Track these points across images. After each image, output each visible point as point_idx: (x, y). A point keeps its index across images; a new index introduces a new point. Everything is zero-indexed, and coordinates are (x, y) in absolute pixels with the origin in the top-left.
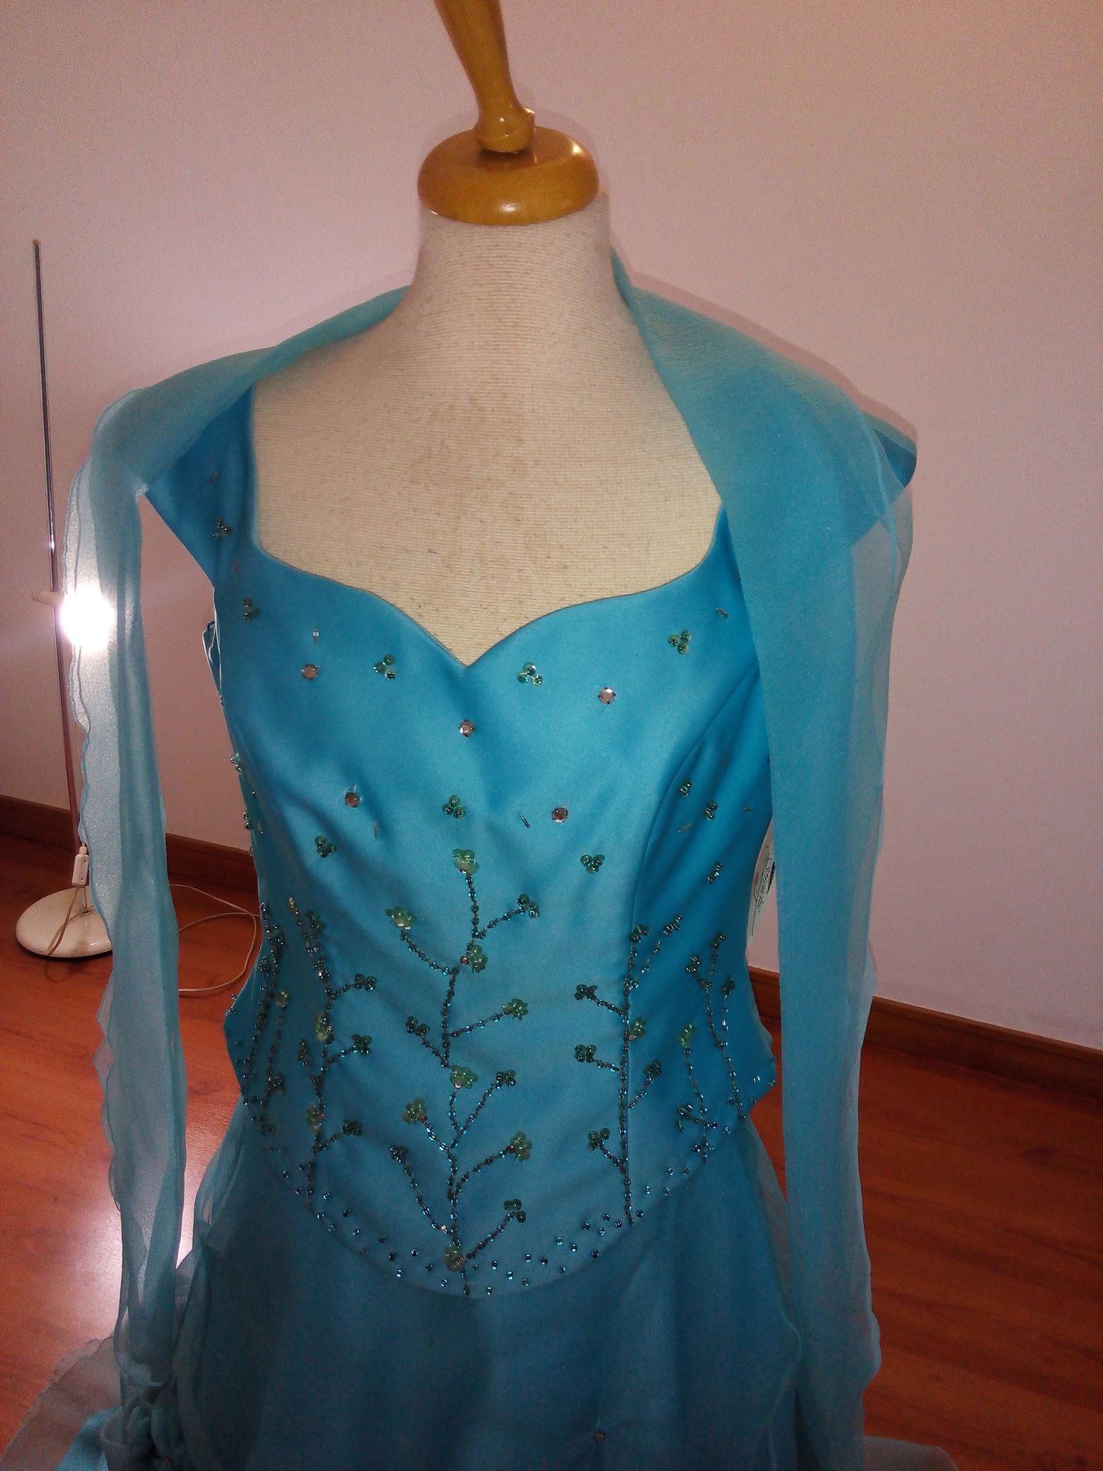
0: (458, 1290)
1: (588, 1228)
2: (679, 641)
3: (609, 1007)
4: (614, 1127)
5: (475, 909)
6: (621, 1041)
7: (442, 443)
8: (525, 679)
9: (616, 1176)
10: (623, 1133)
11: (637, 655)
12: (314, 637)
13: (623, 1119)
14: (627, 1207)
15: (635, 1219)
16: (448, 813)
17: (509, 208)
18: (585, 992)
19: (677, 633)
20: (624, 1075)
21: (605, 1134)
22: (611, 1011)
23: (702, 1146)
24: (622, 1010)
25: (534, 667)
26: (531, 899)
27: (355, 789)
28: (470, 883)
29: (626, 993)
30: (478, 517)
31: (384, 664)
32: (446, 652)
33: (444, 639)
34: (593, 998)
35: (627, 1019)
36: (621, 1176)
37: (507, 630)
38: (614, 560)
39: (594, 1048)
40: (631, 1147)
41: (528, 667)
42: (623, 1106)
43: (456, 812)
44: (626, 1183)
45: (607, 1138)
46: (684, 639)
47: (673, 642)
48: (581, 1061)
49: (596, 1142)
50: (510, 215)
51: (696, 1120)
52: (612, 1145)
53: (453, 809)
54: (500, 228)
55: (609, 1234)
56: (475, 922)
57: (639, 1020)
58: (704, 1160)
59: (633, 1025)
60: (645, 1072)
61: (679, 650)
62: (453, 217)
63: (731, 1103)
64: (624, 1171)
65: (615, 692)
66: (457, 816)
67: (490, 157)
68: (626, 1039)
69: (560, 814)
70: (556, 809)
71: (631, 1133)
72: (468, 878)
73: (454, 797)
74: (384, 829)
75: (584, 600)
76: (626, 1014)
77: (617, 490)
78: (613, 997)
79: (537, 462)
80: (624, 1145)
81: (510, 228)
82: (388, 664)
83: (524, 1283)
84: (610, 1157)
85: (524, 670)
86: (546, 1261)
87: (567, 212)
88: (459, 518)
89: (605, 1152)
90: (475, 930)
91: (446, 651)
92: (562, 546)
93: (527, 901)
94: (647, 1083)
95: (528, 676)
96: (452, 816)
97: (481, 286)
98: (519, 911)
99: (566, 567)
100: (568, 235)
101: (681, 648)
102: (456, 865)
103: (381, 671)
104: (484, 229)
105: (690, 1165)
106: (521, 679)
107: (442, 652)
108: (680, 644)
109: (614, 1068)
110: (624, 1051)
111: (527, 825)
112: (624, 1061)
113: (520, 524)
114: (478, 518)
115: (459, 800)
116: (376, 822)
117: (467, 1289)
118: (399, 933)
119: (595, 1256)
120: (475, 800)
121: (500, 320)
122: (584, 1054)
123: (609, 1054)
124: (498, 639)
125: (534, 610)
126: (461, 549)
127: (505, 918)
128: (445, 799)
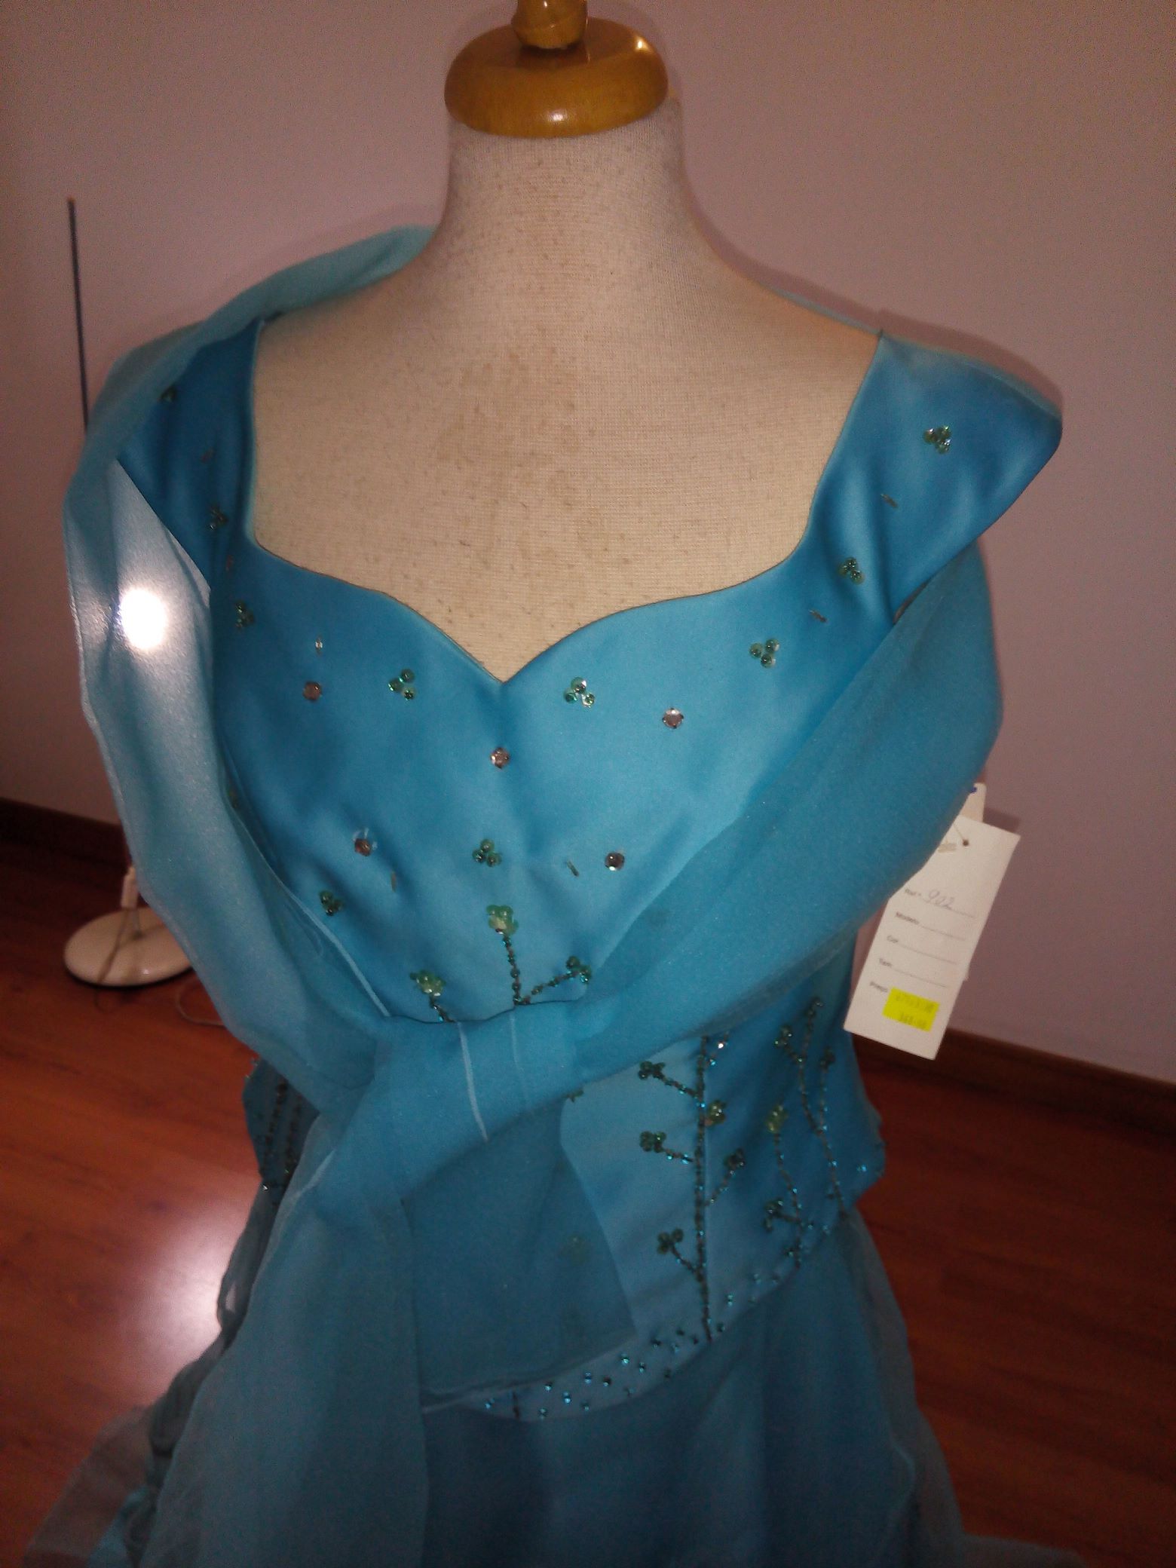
0: (507, 1411)
1: (658, 1343)
2: (763, 652)
3: (679, 1087)
4: (688, 1226)
5: (515, 973)
6: (695, 1127)
7: (477, 410)
8: (573, 699)
9: (691, 1284)
10: (699, 1235)
11: (711, 669)
12: (317, 648)
13: (699, 1218)
14: (704, 1321)
15: (715, 1334)
16: (480, 861)
17: (558, 118)
18: (652, 1071)
19: (760, 641)
20: (699, 1167)
21: (678, 1235)
22: (682, 1093)
23: (796, 1247)
24: (696, 1092)
25: (584, 683)
26: (583, 962)
27: (366, 834)
28: (508, 945)
29: (700, 1071)
30: (521, 501)
31: (401, 680)
32: (478, 667)
33: (478, 652)
34: (661, 1077)
35: (702, 1102)
36: (698, 1285)
37: (553, 638)
38: (686, 552)
39: (663, 1136)
40: (709, 1249)
41: (576, 683)
42: (700, 1203)
43: (490, 859)
44: (704, 1291)
45: (680, 1240)
46: (770, 649)
47: (755, 652)
48: (648, 1150)
49: (667, 1244)
50: (556, 125)
51: (787, 1219)
52: (687, 1249)
53: (486, 856)
54: (544, 142)
55: (684, 1351)
56: (516, 987)
57: (717, 1102)
58: (797, 1265)
59: (709, 1109)
60: (725, 1163)
61: (763, 663)
62: (486, 128)
63: (831, 1197)
64: (701, 1278)
65: (683, 714)
66: (490, 864)
67: (531, 55)
68: (701, 1125)
69: (616, 860)
70: (610, 855)
71: (709, 1232)
72: (506, 939)
73: (485, 842)
74: (404, 881)
75: (649, 601)
76: (701, 1096)
77: (690, 466)
78: (684, 1075)
79: (592, 432)
80: (701, 1249)
81: (557, 142)
82: (405, 680)
83: (583, 1406)
84: (683, 1262)
85: (573, 686)
86: (609, 1381)
87: (627, 120)
88: (497, 502)
89: (678, 1256)
90: (517, 996)
91: (477, 664)
92: (622, 536)
93: (577, 965)
94: (728, 1176)
95: (577, 694)
96: (485, 866)
97: (521, 214)
98: (568, 977)
99: (626, 561)
100: (629, 149)
101: (765, 661)
102: (491, 924)
103: (398, 689)
104: (523, 144)
105: (781, 1270)
106: (569, 698)
107: (473, 666)
108: (764, 655)
109: (687, 1159)
110: (699, 1137)
111: (576, 873)
112: (699, 1152)
113: (571, 509)
114: (520, 503)
115: (492, 846)
116: (393, 872)
117: (516, 1410)
118: (426, 1001)
119: (667, 1376)
120: (511, 842)
121: (546, 257)
122: (652, 1143)
123: (682, 1142)
124: (543, 648)
125: (585, 615)
126: (500, 540)
127: (552, 984)
128: (476, 843)
